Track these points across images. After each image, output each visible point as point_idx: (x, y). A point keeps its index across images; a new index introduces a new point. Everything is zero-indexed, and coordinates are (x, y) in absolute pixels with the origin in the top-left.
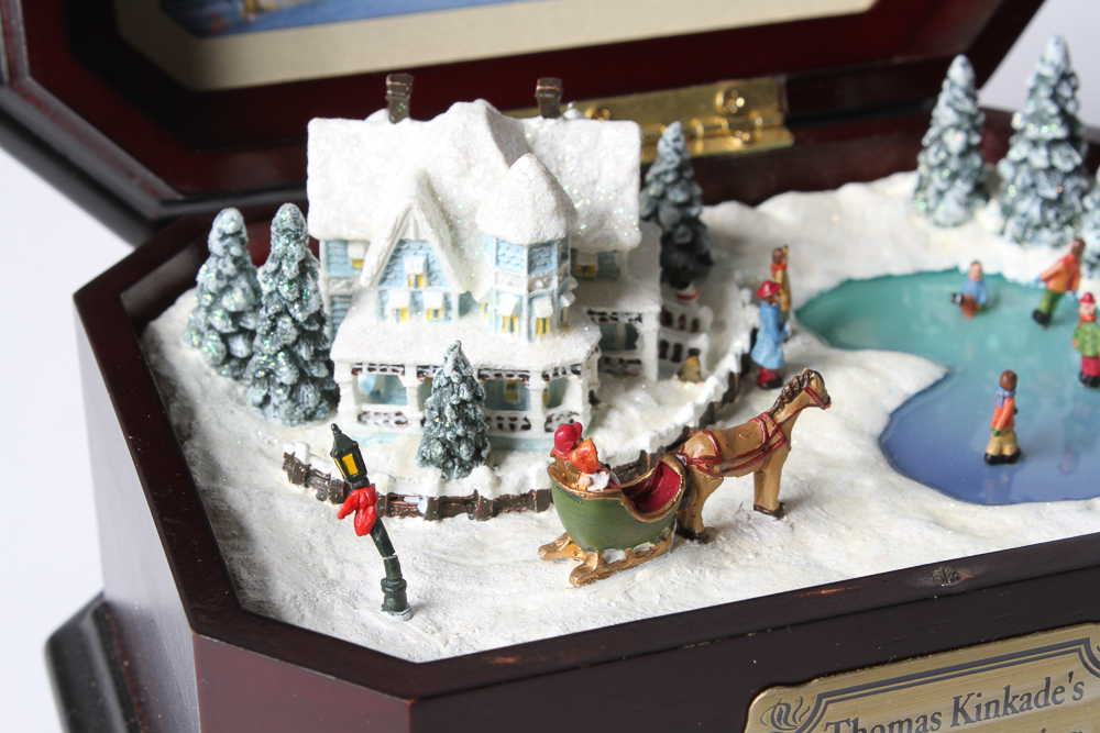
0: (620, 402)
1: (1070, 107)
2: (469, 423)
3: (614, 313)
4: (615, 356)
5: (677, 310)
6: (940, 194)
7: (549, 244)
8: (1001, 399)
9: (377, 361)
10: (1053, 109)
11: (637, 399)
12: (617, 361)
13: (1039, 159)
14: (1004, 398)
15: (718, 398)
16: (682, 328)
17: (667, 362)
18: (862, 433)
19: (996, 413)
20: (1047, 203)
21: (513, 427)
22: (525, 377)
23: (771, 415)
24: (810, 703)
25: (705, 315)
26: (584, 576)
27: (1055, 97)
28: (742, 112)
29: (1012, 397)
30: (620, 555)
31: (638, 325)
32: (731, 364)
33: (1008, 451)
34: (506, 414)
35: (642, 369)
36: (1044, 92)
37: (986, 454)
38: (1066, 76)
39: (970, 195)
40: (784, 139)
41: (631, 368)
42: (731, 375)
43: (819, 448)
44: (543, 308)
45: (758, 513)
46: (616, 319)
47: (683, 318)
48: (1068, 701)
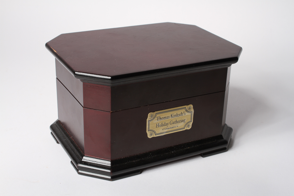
24: (155, 114)
48: (184, 115)
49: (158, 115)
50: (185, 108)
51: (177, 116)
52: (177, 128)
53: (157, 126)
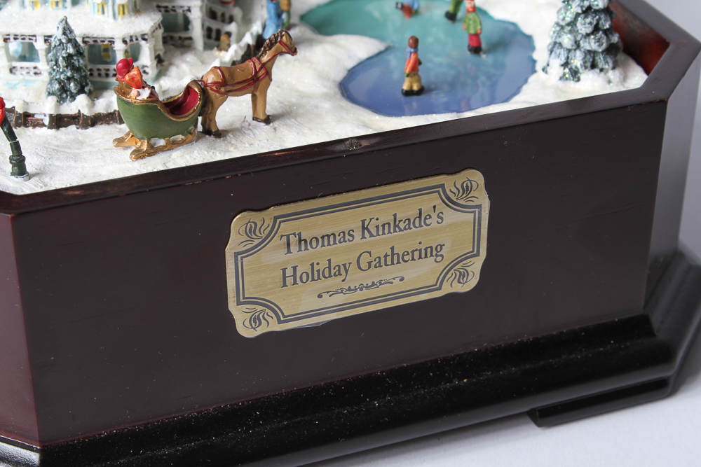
0: (177, 61)
2: (77, 69)
3: (174, 7)
4: (176, 35)
5: (219, 9)
8: (409, 54)
9: (18, 32)
11: (188, 59)
12: (178, 38)
14: (411, 53)
15: (239, 58)
16: (223, 21)
17: (212, 41)
18: (329, 79)
19: (407, 63)
21: (107, 75)
22: (112, 42)
23: (259, 58)
24: (269, 222)
25: (237, 12)
26: (139, 155)
29: (416, 52)
30: (162, 142)
31: (189, 14)
32: (249, 39)
33: (415, 88)
34: (102, 67)
35: (193, 43)
37: (403, 90)
41: (187, 42)
42: (249, 46)
43: (301, 88)
45: (255, 122)
46: (174, 11)
47: (223, 15)
48: (434, 224)
49: (286, 228)
50: (442, 186)
51: (396, 226)
52: (397, 287)
53: (284, 277)
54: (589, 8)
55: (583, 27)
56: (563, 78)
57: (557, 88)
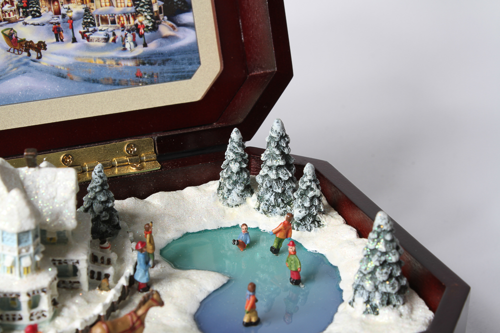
0: (69, 303)
1: (286, 151)
3: (65, 260)
4: (67, 280)
5: (100, 254)
6: (229, 191)
7: (27, 232)
8: (248, 296)
10: (278, 152)
11: (77, 301)
12: (68, 282)
13: (273, 175)
14: (250, 296)
15: (116, 299)
16: (103, 263)
17: (95, 281)
18: (186, 313)
19: (247, 302)
20: (277, 195)
21: (14, 319)
22: (18, 295)
23: (135, 312)
25: (114, 256)
27: (278, 146)
28: (135, 154)
29: (254, 295)
31: (77, 265)
32: (123, 282)
33: (253, 320)
34: (10, 313)
35: (80, 285)
36: (273, 145)
37: (244, 322)
38: (284, 137)
39: (242, 191)
40: (157, 166)
41: (75, 285)
42: (124, 287)
43: (165, 321)
44: (26, 262)
46: (66, 263)
47: (102, 258)
54: (385, 261)
55: (381, 276)
56: (366, 312)
57: (362, 321)
